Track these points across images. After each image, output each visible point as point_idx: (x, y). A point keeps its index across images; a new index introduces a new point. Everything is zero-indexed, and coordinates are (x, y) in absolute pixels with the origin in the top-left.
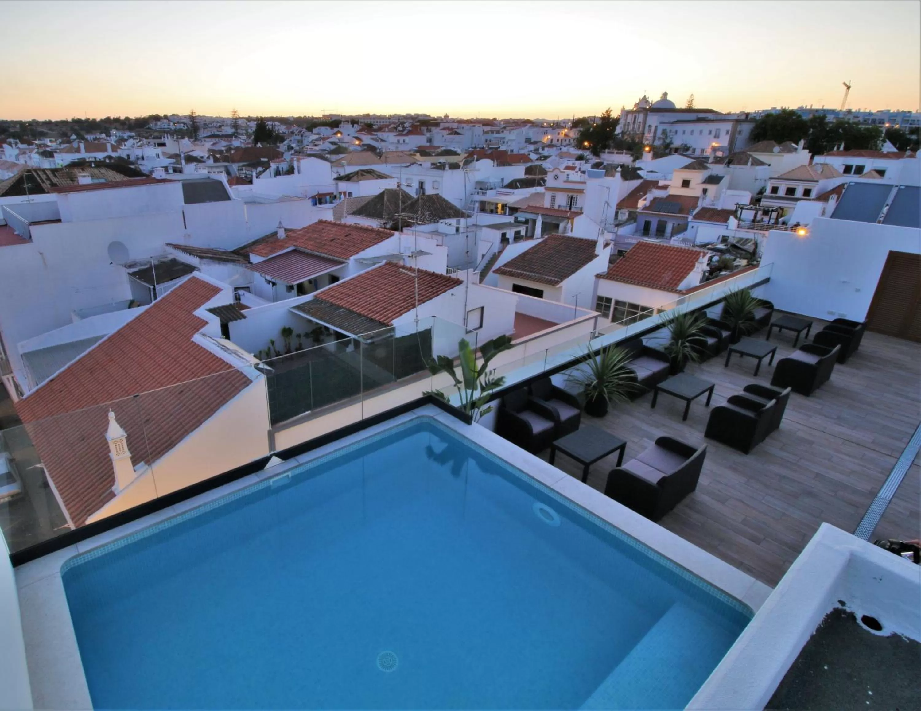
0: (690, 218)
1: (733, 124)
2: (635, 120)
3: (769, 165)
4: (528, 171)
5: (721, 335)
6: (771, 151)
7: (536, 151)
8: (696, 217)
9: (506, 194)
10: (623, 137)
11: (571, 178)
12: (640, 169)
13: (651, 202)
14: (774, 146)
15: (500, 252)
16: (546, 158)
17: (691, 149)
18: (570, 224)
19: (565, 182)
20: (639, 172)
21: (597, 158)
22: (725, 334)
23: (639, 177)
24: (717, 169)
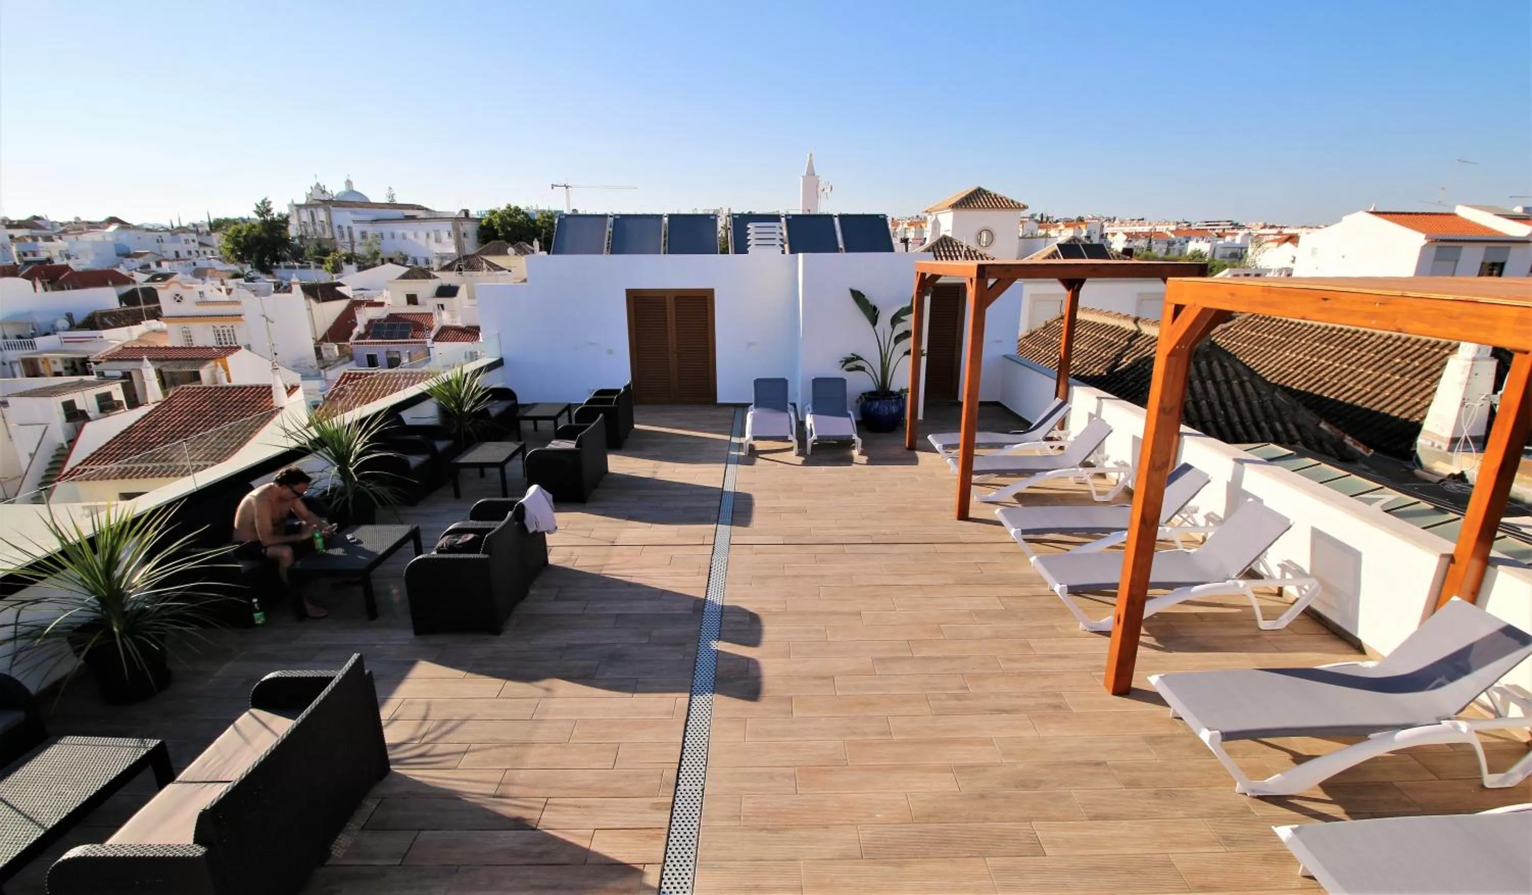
0: (429, 341)
1: (452, 224)
2: (313, 220)
3: (510, 271)
4: (129, 298)
5: (435, 448)
6: (506, 253)
7: (145, 268)
8: (436, 339)
9: (81, 340)
10: (301, 243)
11: (209, 297)
12: (340, 285)
13: (366, 327)
14: (508, 248)
15: (72, 442)
16: (165, 277)
17: (410, 259)
18: (221, 369)
19: (198, 303)
20: (338, 288)
21: (270, 276)
22: (441, 445)
23: (342, 297)
24: (449, 278)
